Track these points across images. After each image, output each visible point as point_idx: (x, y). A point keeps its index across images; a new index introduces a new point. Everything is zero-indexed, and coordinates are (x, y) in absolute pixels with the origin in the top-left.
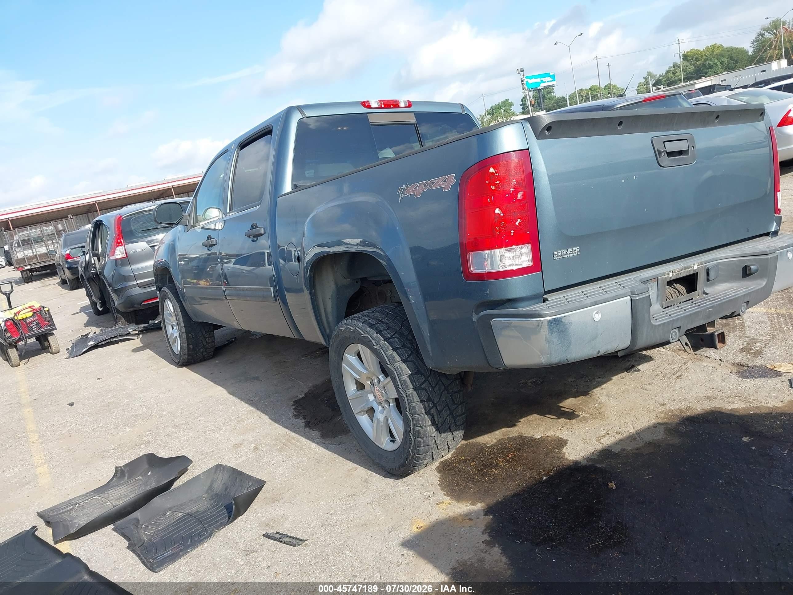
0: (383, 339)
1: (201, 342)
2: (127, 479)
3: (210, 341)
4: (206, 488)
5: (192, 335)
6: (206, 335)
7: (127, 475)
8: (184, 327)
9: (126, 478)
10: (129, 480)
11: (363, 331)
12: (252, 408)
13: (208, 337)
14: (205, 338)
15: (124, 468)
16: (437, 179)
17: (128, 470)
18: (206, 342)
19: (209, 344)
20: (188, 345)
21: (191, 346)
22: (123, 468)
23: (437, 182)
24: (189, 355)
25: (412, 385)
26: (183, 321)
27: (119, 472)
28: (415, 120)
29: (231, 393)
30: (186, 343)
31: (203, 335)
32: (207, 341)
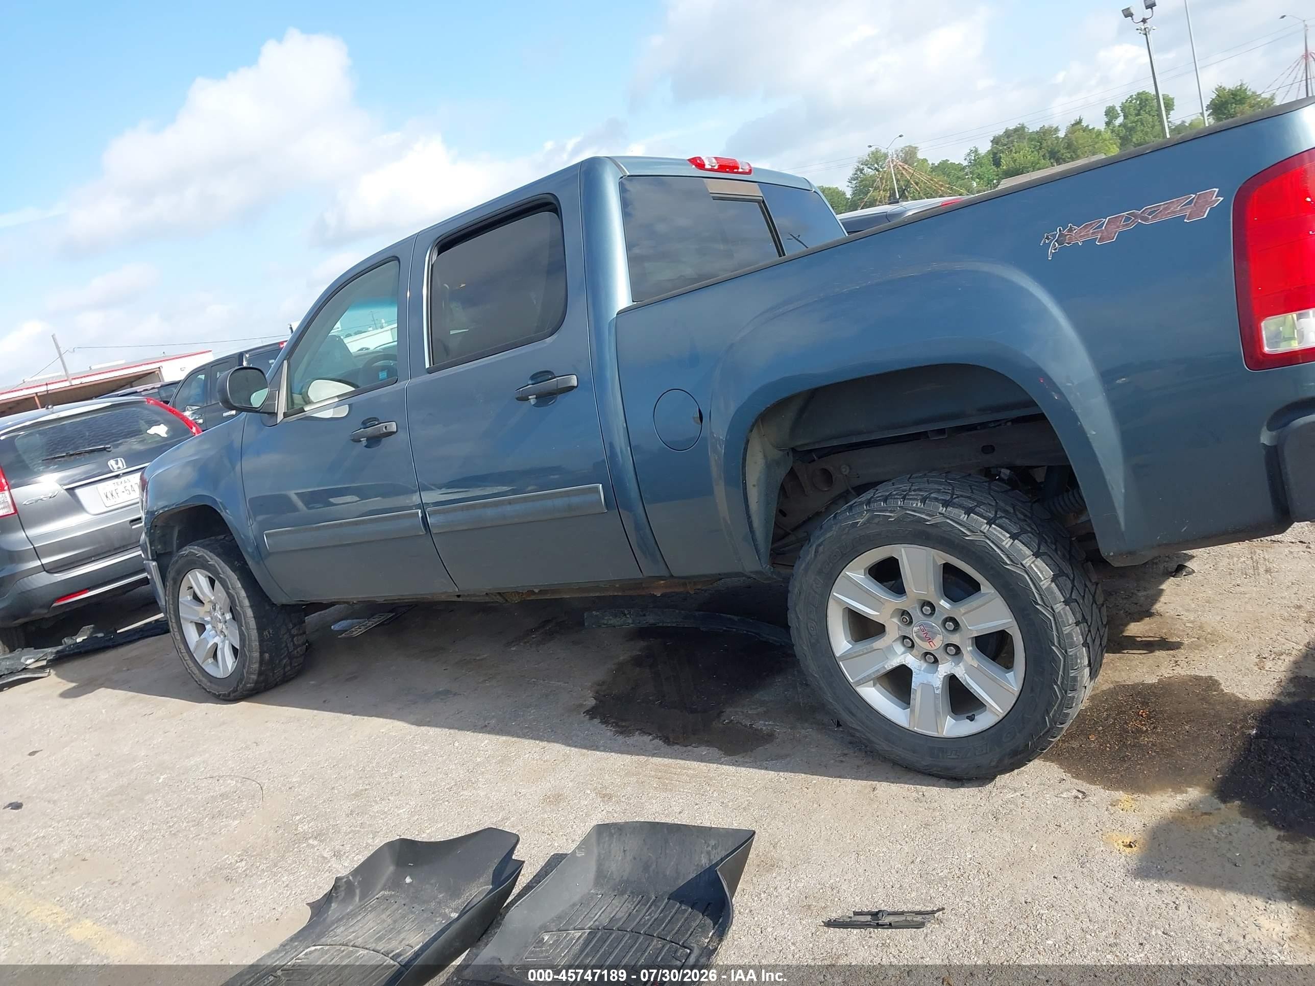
0: (985, 521)
1: (283, 645)
2: (360, 900)
3: (300, 643)
4: (592, 875)
5: (269, 632)
6: (294, 632)
7: (358, 891)
8: (253, 619)
9: (357, 899)
10: (362, 903)
11: (928, 515)
12: (504, 738)
13: (297, 635)
14: (293, 636)
15: (353, 878)
16: (1164, 204)
17: (359, 882)
18: (294, 644)
19: (297, 648)
20: (262, 653)
21: (267, 656)
22: (351, 878)
23: (1165, 209)
24: (260, 674)
25: (1061, 596)
26: (251, 606)
27: (343, 889)
28: (762, 195)
29: (419, 723)
30: (259, 650)
31: (289, 631)
32: (296, 642)
